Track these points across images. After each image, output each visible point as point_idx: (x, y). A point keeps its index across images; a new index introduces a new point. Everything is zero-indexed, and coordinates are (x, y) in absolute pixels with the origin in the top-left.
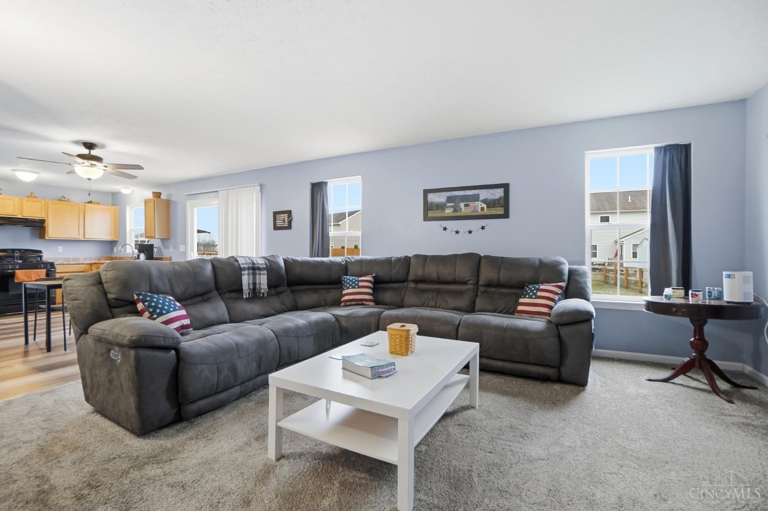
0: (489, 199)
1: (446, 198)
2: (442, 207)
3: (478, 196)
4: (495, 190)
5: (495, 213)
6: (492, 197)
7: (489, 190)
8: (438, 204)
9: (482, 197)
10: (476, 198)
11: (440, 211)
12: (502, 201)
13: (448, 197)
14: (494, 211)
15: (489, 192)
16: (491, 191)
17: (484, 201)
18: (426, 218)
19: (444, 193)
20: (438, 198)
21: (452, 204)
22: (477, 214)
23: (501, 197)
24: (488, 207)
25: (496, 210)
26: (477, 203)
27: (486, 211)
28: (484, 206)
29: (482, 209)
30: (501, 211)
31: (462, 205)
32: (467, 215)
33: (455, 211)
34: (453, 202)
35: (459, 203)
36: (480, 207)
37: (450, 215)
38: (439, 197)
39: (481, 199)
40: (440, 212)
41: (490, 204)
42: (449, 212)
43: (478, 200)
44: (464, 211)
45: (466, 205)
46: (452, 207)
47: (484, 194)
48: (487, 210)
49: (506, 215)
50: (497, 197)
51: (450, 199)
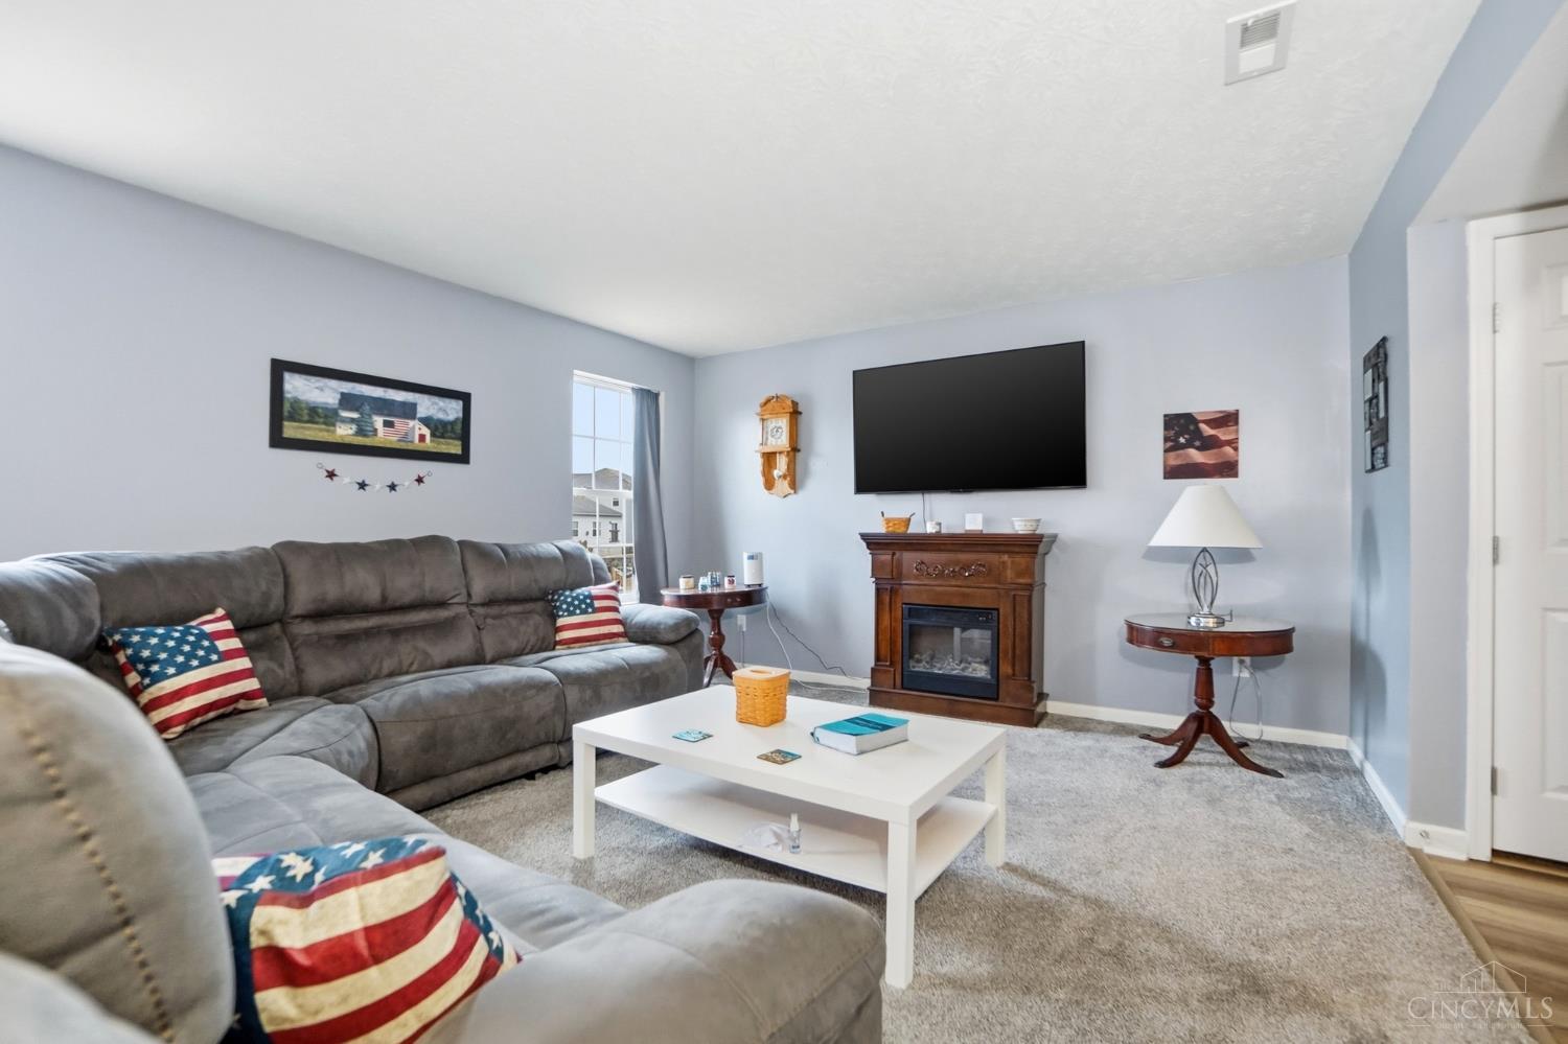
0: (435, 418)
1: (339, 396)
2: (326, 417)
3: (413, 406)
4: (447, 400)
5: (446, 451)
6: (441, 416)
7: (436, 399)
8: (314, 408)
9: (422, 412)
10: (409, 411)
11: (323, 427)
12: (458, 428)
13: (342, 394)
14: (444, 447)
15: (436, 404)
16: (442, 402)
17: (426, 421)
18: (278, 440)
19: (333, 383)
20: (317, 392)
21: (355, 415)
22: (410, 447)
23: (457, 419)
24: (433, 435)
25: (448, 444)
26: (411, 423)
27: (429, 444)
28: (426, 432)
29: (422, 438)
30: (455, 448)
31: (378, 421)
32: (388, 446)
33: (361, 432)
34: (356, 409)
35: (370, 416)
36: (417, 433)
37: (348, 440)
38: (321, 389)
39: (419, 415)
40: (321, 430)
41: (439, 428)
42: (344, 432)
43: (413, 417)
44: (383, 436)
45: (388, 424)
46: (353, 420)
47: (426, 406)
48: (431, 441)
49: (463, 458)
50: (451, 417)
51: (347, 401)
